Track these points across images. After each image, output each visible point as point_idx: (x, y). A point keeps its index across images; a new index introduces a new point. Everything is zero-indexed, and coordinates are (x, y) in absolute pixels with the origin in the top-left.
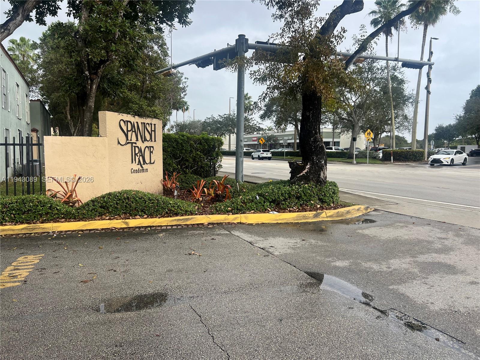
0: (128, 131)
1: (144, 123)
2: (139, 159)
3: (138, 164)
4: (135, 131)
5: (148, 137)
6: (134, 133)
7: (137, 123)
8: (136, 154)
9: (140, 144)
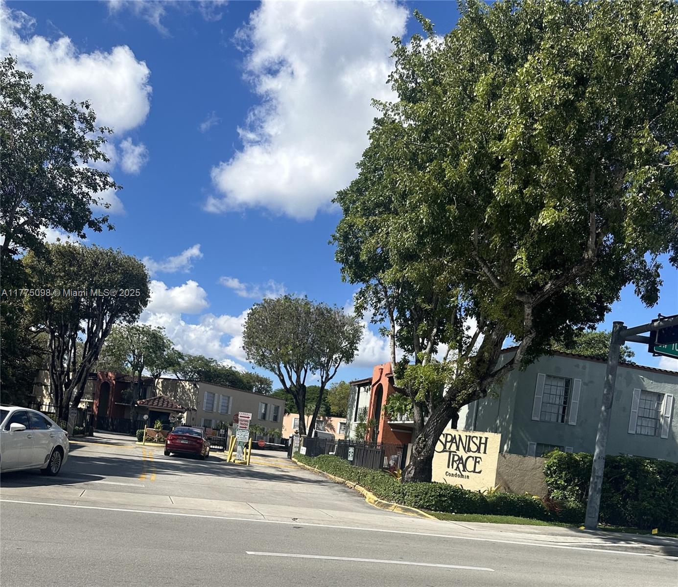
0: (446, 441)
1: (470, 436)
2: (458, 465)
3: (456, 470)
4: (456, 442)
5: (473, 447)
6: (454, 445)
7: (460, 435)
8: (453, 461)
9: (461, 453)
